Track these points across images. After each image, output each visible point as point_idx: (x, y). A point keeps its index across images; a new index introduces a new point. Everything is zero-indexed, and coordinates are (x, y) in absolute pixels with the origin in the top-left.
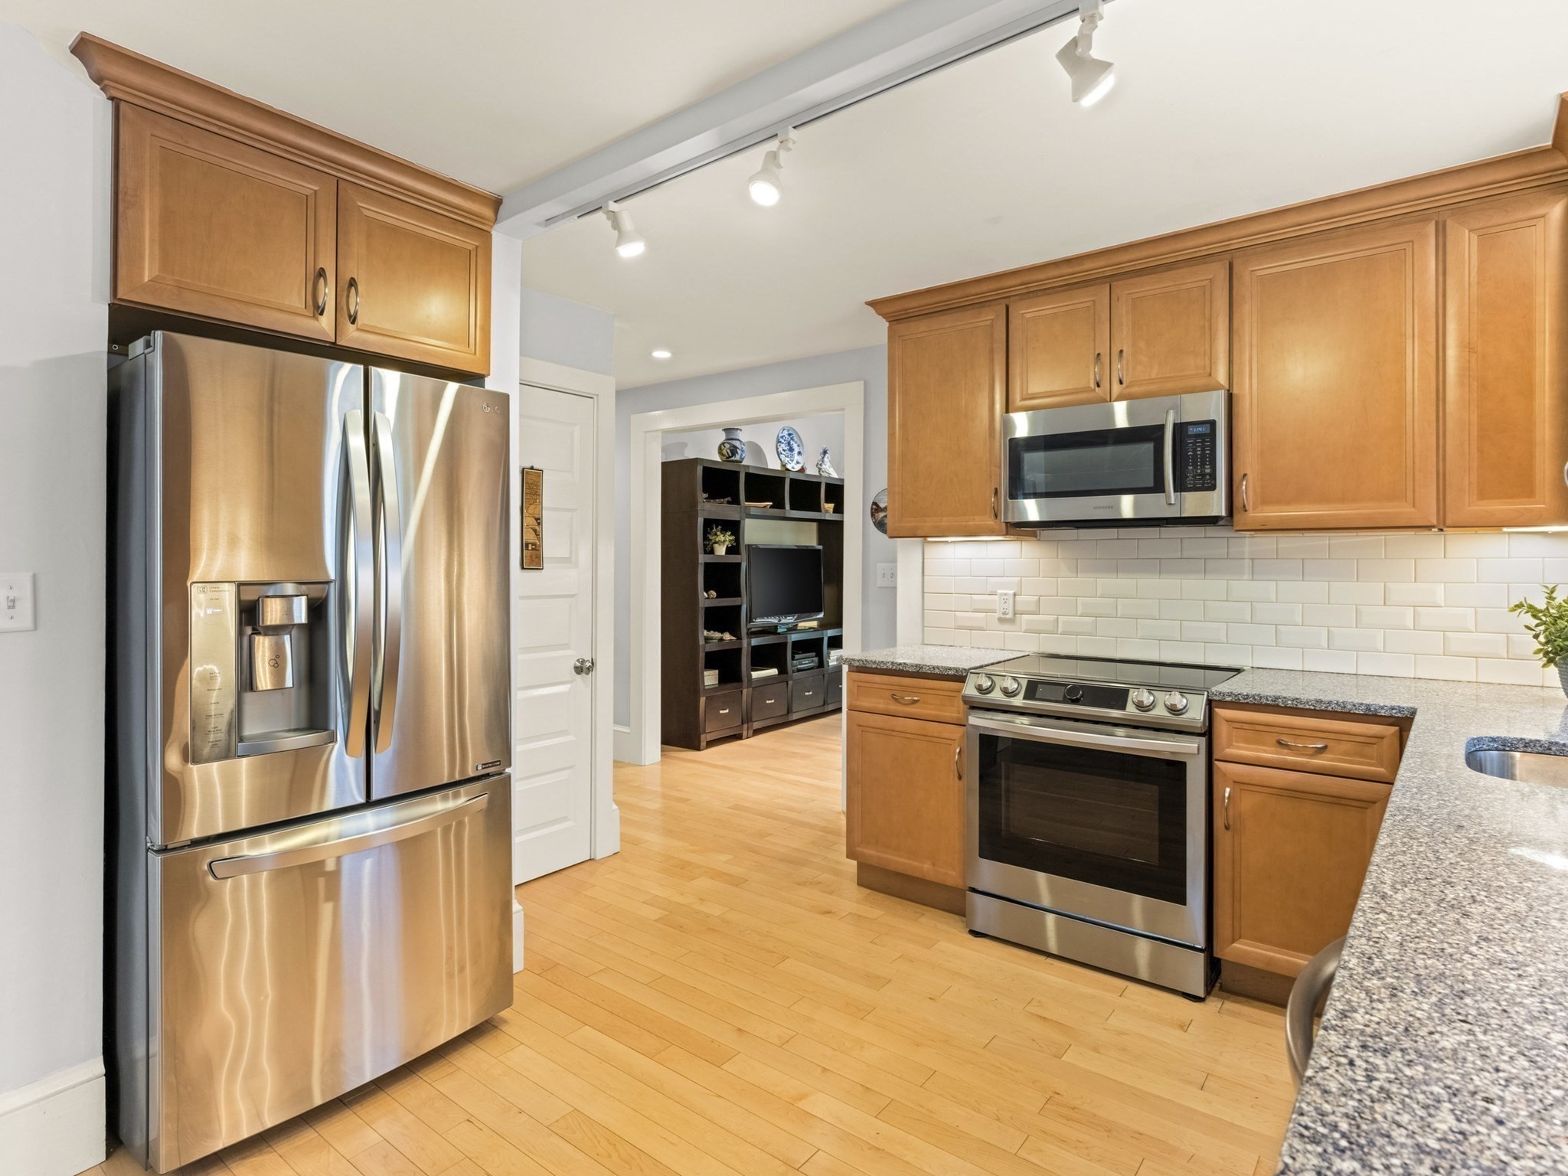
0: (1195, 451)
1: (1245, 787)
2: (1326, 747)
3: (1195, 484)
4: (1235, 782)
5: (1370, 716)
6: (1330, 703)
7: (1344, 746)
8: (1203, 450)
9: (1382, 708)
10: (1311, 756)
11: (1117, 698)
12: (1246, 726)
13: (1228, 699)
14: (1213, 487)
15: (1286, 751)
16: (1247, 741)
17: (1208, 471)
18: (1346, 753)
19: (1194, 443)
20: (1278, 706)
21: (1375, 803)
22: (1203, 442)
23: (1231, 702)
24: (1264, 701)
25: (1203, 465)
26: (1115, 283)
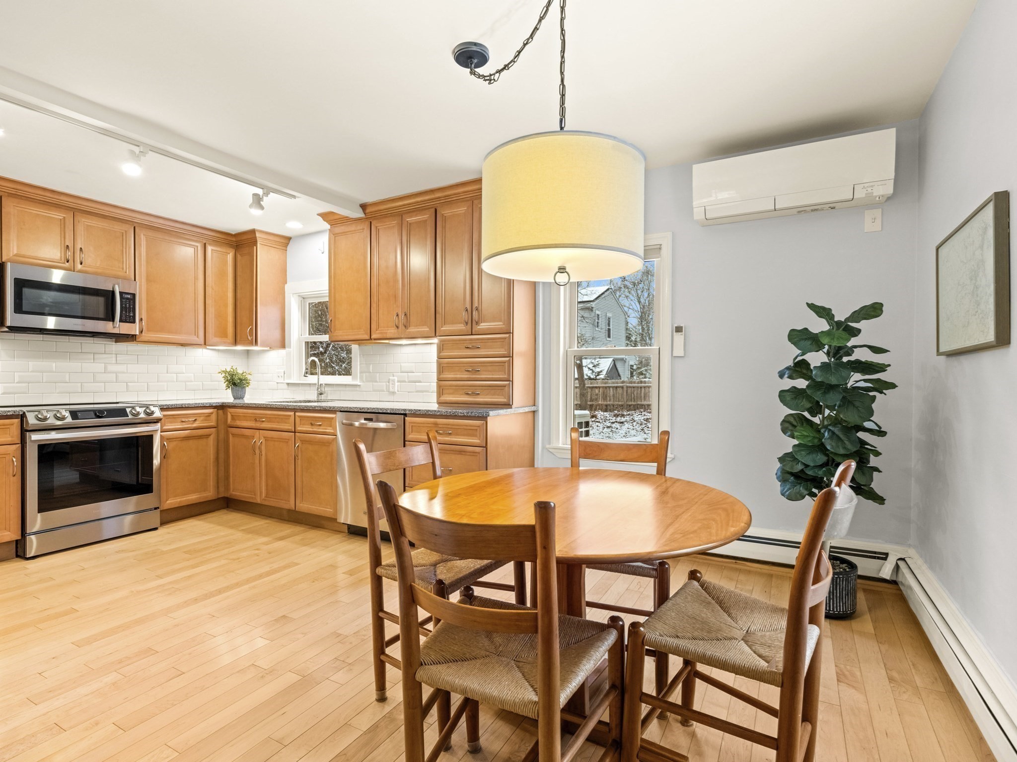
0: (126, 305)
1: (170, 440)
2: (195, 420)
3: (126, 320)
4: (167, 439)
5: (211, 407)
6: (199, 404)
7: (202, 418)
8: (130, 305)
9: (214, 403)
10: (192, 424)
11: (122, 412)
12: (171, 417)
13: (165, 407)
14: (134, 322)
15: (184, 424)
16: (171, 423)
17: (132, 315)
18: (202, 421)
19: (126, 302)
20: (183, 407)
21: (210, 435)
22: (130, 302)
23: (166, 408)
24: (178, 406)
25: (129, 313)
26: (77, 213)
